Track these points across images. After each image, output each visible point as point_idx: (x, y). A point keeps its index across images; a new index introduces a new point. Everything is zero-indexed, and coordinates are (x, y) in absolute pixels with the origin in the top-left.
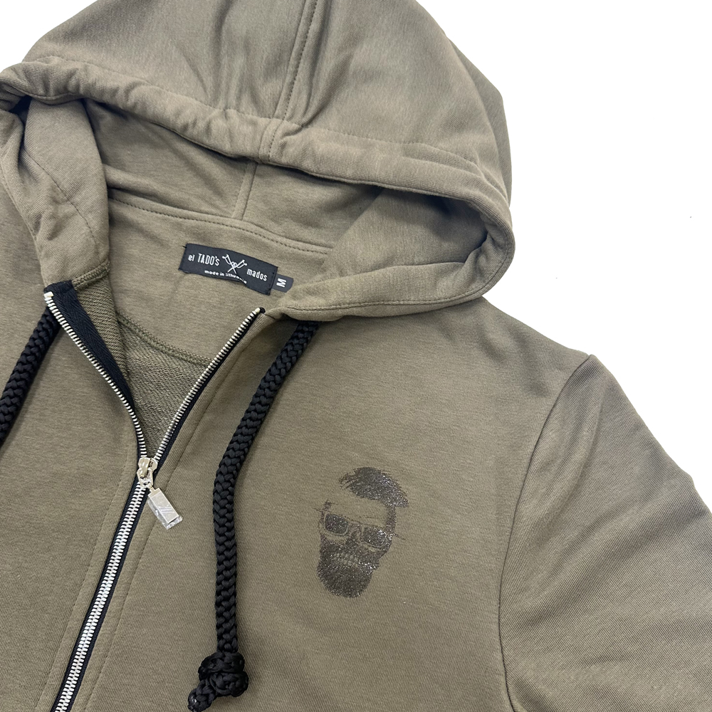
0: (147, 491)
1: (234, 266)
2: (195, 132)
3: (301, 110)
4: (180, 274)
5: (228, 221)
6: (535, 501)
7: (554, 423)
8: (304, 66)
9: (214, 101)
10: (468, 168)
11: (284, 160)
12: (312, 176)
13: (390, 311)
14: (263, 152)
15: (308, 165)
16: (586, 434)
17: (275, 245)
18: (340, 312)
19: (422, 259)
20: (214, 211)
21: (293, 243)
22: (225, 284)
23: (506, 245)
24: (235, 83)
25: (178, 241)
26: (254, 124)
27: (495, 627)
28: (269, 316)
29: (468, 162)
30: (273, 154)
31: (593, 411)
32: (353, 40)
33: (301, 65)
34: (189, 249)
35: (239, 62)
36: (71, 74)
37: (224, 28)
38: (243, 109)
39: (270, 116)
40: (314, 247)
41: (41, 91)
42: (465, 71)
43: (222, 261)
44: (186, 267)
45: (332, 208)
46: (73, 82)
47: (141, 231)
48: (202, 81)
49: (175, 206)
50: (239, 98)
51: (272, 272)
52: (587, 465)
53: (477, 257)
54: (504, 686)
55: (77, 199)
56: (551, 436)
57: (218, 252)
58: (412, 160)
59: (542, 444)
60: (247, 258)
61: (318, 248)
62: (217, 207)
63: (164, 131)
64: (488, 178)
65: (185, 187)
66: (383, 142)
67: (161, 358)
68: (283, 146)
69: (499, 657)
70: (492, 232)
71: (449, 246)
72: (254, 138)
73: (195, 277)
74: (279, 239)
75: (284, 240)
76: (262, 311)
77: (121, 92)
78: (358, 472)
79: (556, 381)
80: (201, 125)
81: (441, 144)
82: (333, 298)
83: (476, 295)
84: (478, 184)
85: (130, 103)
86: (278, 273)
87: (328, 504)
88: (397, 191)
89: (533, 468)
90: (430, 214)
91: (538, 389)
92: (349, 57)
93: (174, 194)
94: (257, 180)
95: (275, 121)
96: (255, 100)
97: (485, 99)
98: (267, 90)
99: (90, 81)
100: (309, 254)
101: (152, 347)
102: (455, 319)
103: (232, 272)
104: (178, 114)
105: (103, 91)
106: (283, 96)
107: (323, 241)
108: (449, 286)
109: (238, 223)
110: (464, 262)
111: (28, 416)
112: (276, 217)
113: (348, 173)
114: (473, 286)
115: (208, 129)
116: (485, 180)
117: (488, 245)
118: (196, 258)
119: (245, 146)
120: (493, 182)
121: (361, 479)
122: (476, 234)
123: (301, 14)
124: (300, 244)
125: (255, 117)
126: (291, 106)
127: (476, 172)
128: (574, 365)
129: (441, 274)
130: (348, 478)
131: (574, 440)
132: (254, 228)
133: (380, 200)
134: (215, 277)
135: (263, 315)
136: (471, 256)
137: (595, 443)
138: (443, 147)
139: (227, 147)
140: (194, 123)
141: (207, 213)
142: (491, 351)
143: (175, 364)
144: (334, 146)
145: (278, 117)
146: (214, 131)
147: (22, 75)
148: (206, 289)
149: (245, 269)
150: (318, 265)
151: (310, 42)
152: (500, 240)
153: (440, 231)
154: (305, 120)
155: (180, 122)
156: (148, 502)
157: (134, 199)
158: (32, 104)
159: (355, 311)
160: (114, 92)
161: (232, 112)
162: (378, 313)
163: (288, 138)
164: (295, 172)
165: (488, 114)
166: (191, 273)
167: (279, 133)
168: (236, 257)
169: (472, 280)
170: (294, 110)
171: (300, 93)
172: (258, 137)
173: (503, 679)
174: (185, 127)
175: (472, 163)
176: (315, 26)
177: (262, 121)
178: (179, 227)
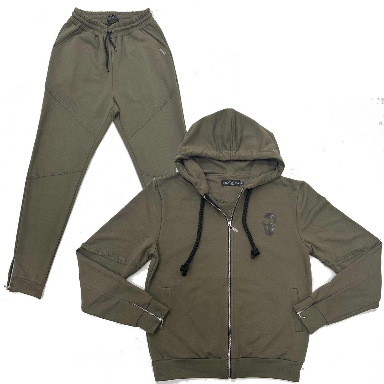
0: (231, 228)
1: (232, 182)
2: (217, 158)
3: (236, 148)
4: (222, 187)
5: (228, 174)
6: (299, 210)
7: (299, 195)
8: (234, 139)
9: (217, 151)
10: (272, 152)
11: (236, 159)
12: (242, 161)
13: (265, 183)
14: (232, 158)
15: (241, 159)
16: (305, 195)
17: (238, 176)
18: (256, 185)
19: (268, 171)
20: (224, 173)
21: (241, 175)
22: (231, 186)
23: (283, 164)
24: (220, 145)
25: (220, 181)
26: (228, 153)
27: (298, 232)
28: (245, 189)
29: (272, 150)
30: (233, 158)
31: (306, 191)
32: (242, 131)
33: (233, 139)
34: (222, 182)
35: (220, 140)
36: (192, 153)
37: (215, 134)
38: (224, 150)
39: (230, 150)
40: (246, 175)
41: (186, 158)
42: (265, 131)
43: (229, 182)
44: (223, 185)
45: (247, 166)
46: (192, 154)
47: (212, 181)
48: (213, 146)
49: (217, 174)
50: (222, 148)
51: (239, 181)
52: (307, 201)
53: (278, 168)
54: (302, 241)
55: (200, 177)
56: (300, 198)
57: (228, 181)
58: (262, 153)
59: (298, 199)
60: (234, 180)
61: (247, 175)
62: (225, 172)
63: (210, 159)
64: (276, 152)
65: (217, 170)
66: (254, 150)
67: (225, 204)
68: (235, 156)
69: (299, 237)
70: (279, 163)
71: (272, 167)
72: (229, 156)
73: (225, 187)
74: (238, 175)
75: (240, 175)
76: (243, 189)
77: (201, 154)
78: (267, 214)
79: (298, 187)
80: (218, 156)
81: (266, 148)
82: (255, 183)
83: (280, 175)
84: (275, 154)
85: (203, 155)
86: (241, 181)
87: (263, 221)
88: (260, 160)
89: (298, 204)
90: (266, 162)
91: (295, 190)
92: (242, 134)
93: (216, 172)
94: (231, 164)
95: (231, 151)
96: (226, 148)
97: (270, 136)
98: (228, 146)
99: (195, 153)
100: (245, 176)
101: (222, 202)
102: (277, 181)
103: (232, 184)
104: (213, 155)
105: (198, 154)
106: (231, 146)
107: (247, 173)
108: (274, 175)
109: (230, 174)
110: (276, 169)
111: (204, 221)
112: (237, 171)
113: (249, 158)
114: (279, 174)
115: (219, 157)
116: (276, 153)
117: (279, 165)
118: (224, 183)
119: (228, 158)
120: (277, 153)
121: (268, 215)
122: (276, 164)
123: (231, 128)
124: (243, 175)
125: (227, 152)
126: (233, 147)
127: (274, 152)
128: (300, 183)
129: (272, 173)
130: (265, 216)
131: (303, 197)
132: (233, 174)
133: (256, 162)
134: (229, 186)
135: (244, 190)
136: (277, 168)
137: (307, 196)
138: (266, 149)
139: (224, 159)
140: (216, 156)
141: (223, 174)
142: (284, 185)
143: (228, 204)
144: (245, 154)
145: (231, 150)
146: (221, 157)
147: (183, 155)
148: (228, 188)
149: (234, 182)
150: (248, 178)
151: (234, 134)
152: (282, 164)
153: (269, 165)
154: (237, 150)
155: (214, 157)
156: (232, 229)
157: (208, 175)
158: (184, 160)
159: (259, 184)
160: (200, 154)
161: (222, 151)
162: (263, 184)
163: (235, 154)
164: (238, 161)
165: (272, 139)
166: (224, 186)
167: (233, 154)
168: (232, 181)
169: (278, 173)
170: (234, 148)
171: (234, 144)
172: (230, 156)
173: (301, 240)
174: (215, 157)
175: (273, 150)
176: (234, 130)
177: (229, 152)
178: (219, 178)
